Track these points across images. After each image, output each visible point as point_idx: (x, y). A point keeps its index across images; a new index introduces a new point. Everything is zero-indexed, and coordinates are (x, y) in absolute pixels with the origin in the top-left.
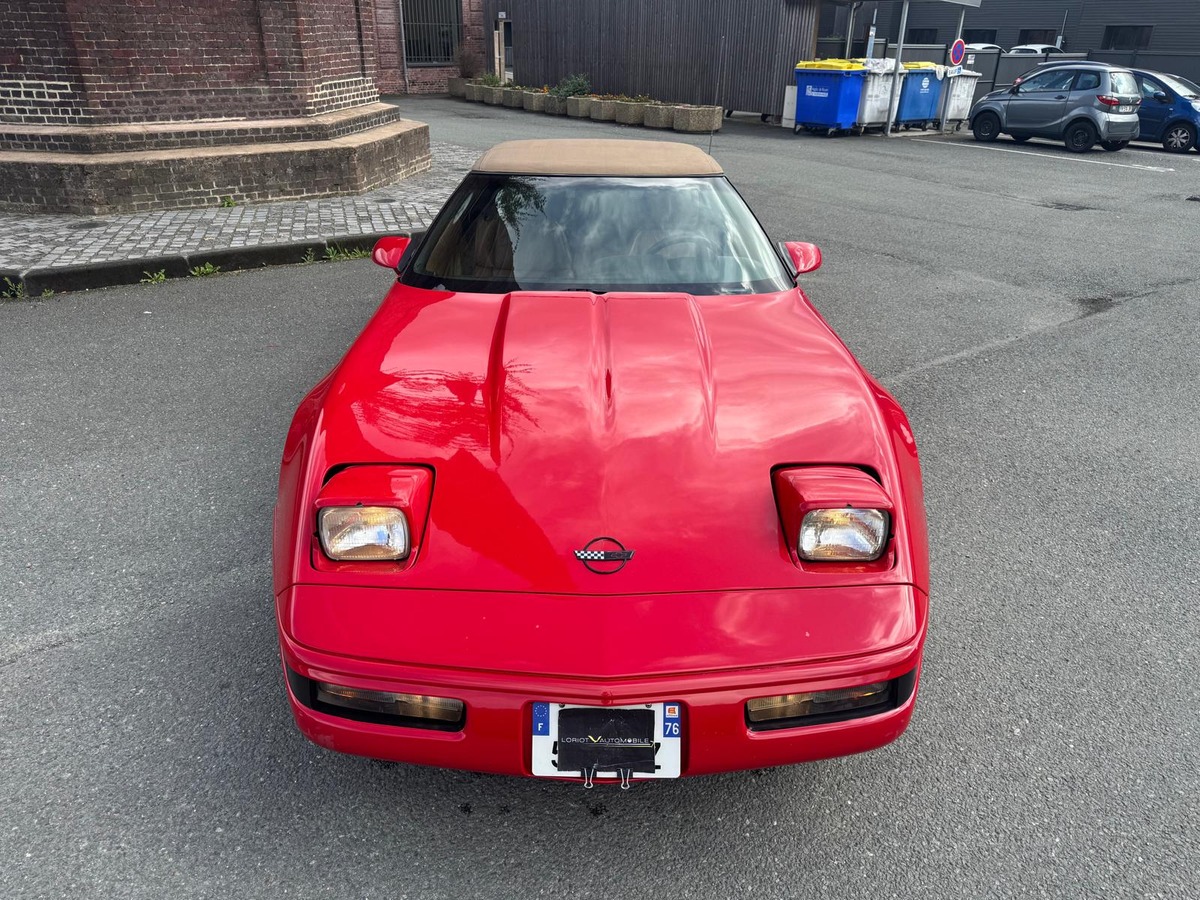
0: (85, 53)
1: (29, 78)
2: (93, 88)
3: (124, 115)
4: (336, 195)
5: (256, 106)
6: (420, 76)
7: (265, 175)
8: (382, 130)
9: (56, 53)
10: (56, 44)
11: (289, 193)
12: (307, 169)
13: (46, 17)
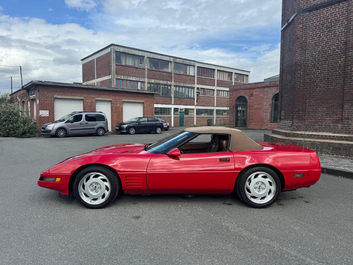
0: (295, 115)
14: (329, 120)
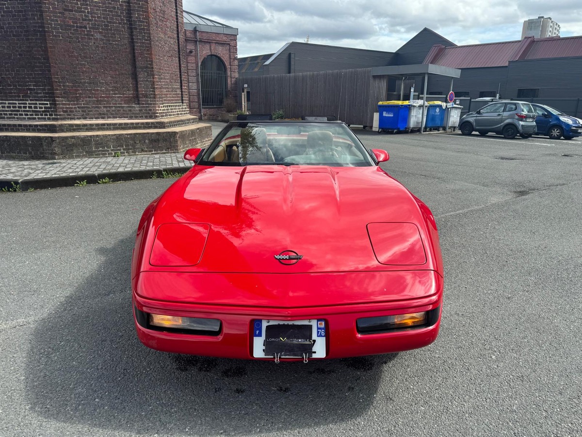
0: (57, 90)
1: (31, 100)
2: (59, 104)
3: (73, 117)
4: (168, 153)
5: (133, 114)
6: (208, 112)
7: (135, 143)
8: (190, 126)
9: (44, 89)
10: (45, 86)
11: (146, 151)
12: (155, 141)
13: (41, 74)
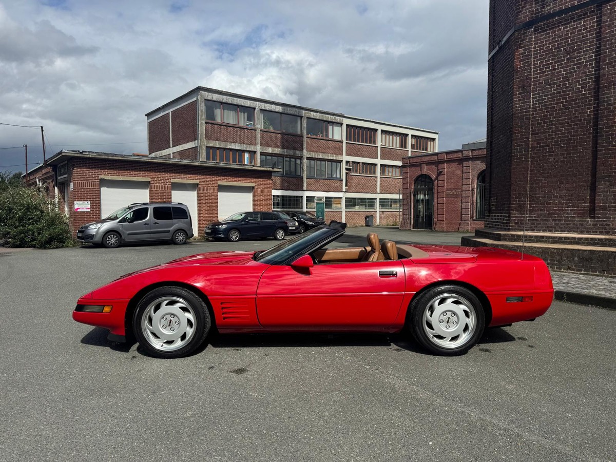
0: (513, 204)
2: (513, 217)
3: (522, 228)
5: (585, 228)
9: (508, 204)
10: (508, 201)
12: (587, 260)
14: (571, 210)
